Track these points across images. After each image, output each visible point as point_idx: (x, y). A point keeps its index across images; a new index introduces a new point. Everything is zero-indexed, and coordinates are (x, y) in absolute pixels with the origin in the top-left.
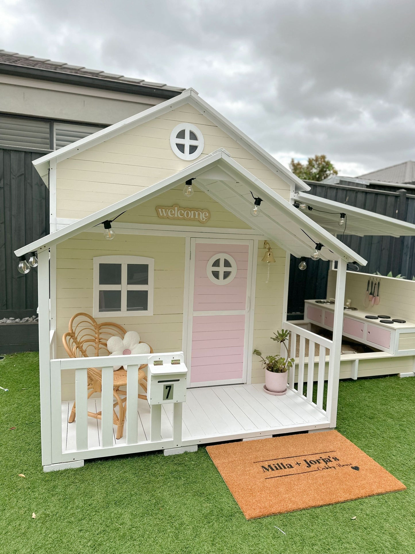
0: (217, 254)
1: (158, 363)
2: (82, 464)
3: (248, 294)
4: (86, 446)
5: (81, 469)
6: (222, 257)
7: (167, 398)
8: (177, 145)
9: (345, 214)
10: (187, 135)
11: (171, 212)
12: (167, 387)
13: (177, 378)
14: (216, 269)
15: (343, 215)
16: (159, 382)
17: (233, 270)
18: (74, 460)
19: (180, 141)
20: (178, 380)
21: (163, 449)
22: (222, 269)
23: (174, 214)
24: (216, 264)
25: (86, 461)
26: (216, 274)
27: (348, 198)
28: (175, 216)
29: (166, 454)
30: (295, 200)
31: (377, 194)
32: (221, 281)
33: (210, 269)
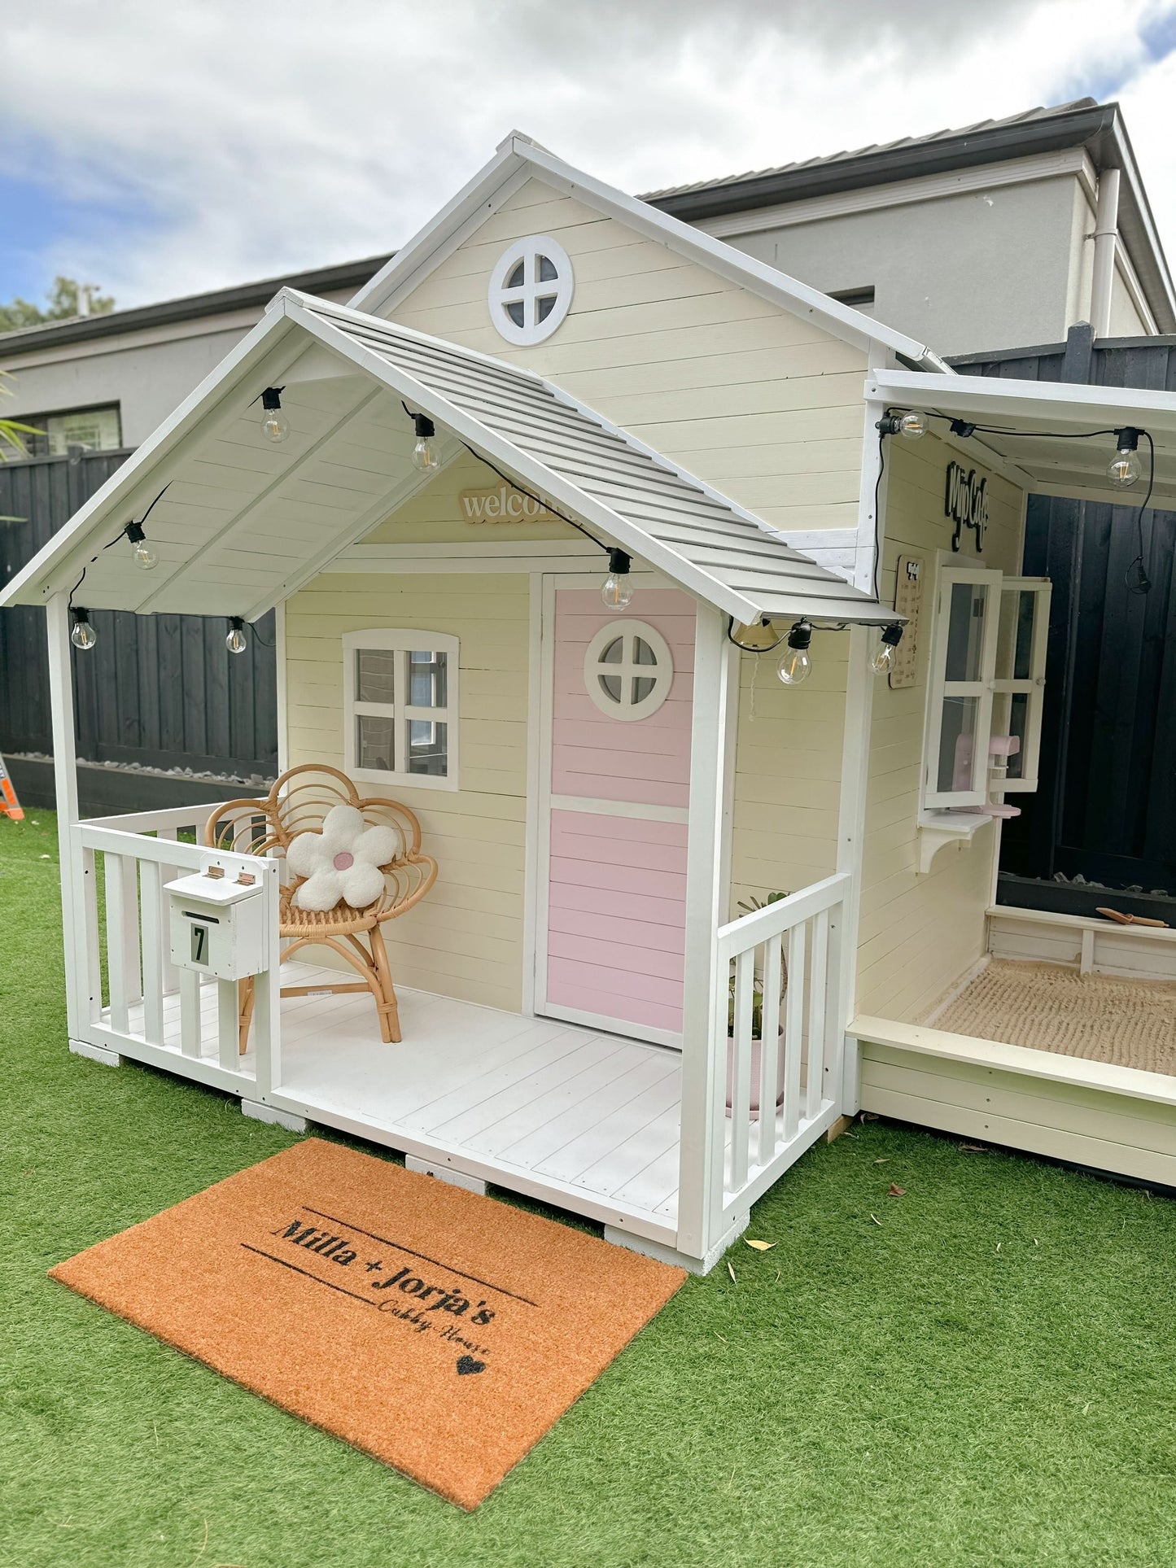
0: (616, 620)
1: (217, 872)
2: (114, 1062)
5: (110, 1069)
6: (627, 630)
7: (200, 958)
8: (506, 305)
9: (1142, 432)
10: (530, 270)
11: (492, 502)
12: (199, 930)
13: (212, 913)
14: (610, 669)
15: (1129, 437)
16: (185, 914)
17: (659, 673)
18: (105, 1047)
19: (514, 295)
20: (216, 921)
21: (237, 1094)
22: (627, 670)
23: (499, 508)
24: (612, 652)
25: (128, 1061)
26: (610, 686)
28: (501, 514)
29: (247, 1108)
30: (885, 404)
32: (625, 710)
33: (594, 669)
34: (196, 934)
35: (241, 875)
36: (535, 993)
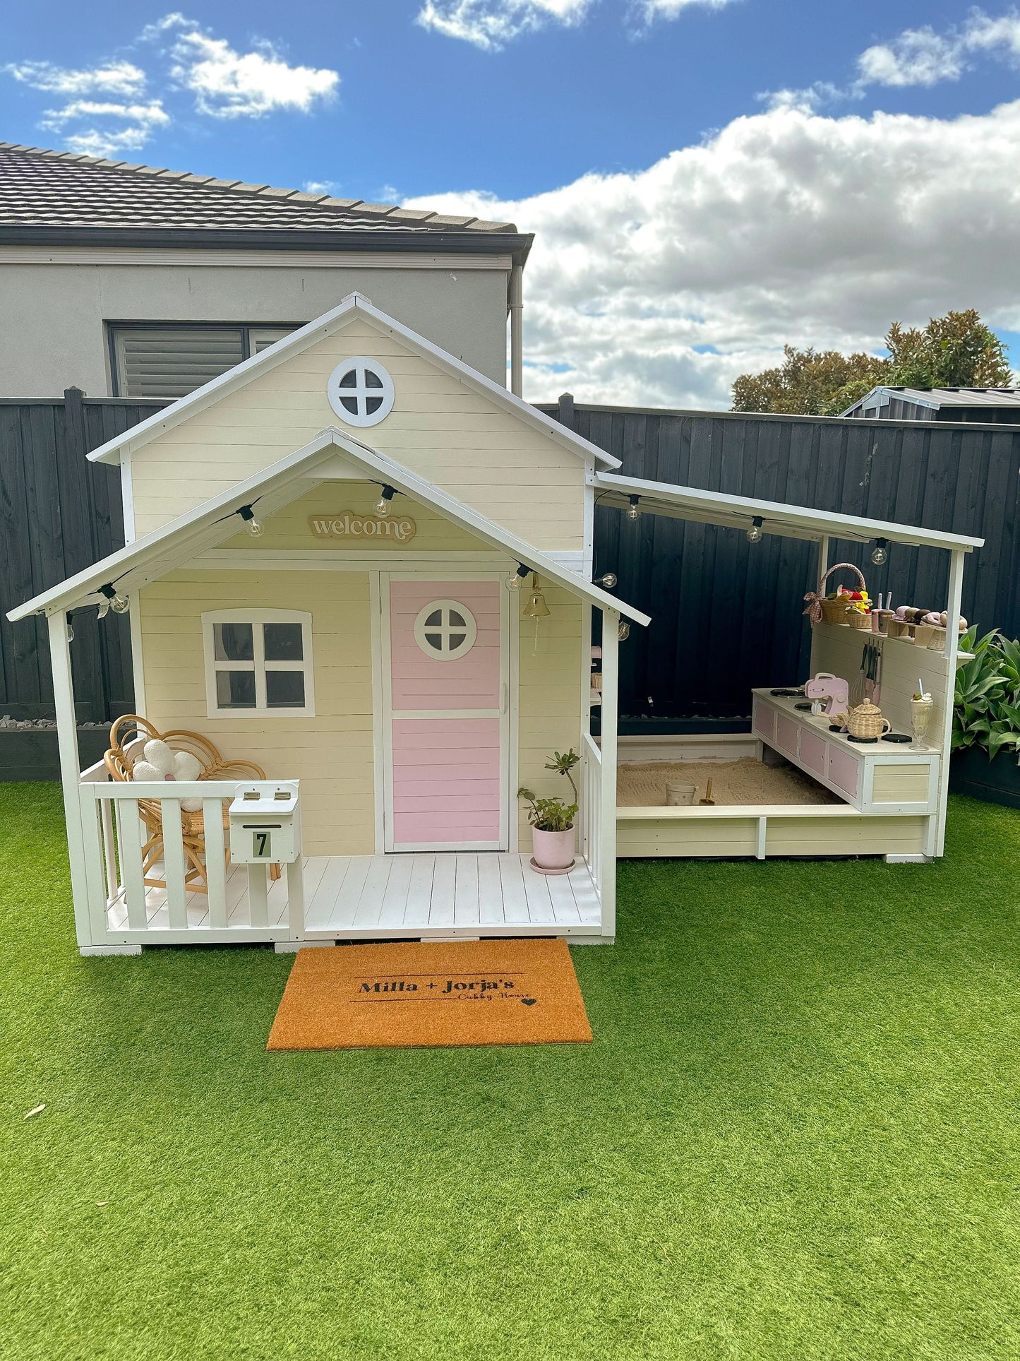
0: (435, 600)
1: (252, 796)
2: (139, 951)
3: (503, 678)
4: (145, 923)
5: (135, 957)
6: (446, 607)
7: (261, 853)
8: (342, 399)
10: (361, 379)
12: (259, 836)
13: (275, 821)
14: (433, 630)
16: (245, 827)
17: (469, 630)
18: (127, 943)
19: (348, 392)
20: (279, 826)
21: (271, 941)
22: (445, 630)
24: (434, 619)
25: (147, 948)
26: (435, 640)
27: (875, 447)
29: (279, 949)
31: (960, 432)
32: (445, 653)
33: (421, 630)
34: (258, 838)
35: (276, 794)
36: (385, 839)
